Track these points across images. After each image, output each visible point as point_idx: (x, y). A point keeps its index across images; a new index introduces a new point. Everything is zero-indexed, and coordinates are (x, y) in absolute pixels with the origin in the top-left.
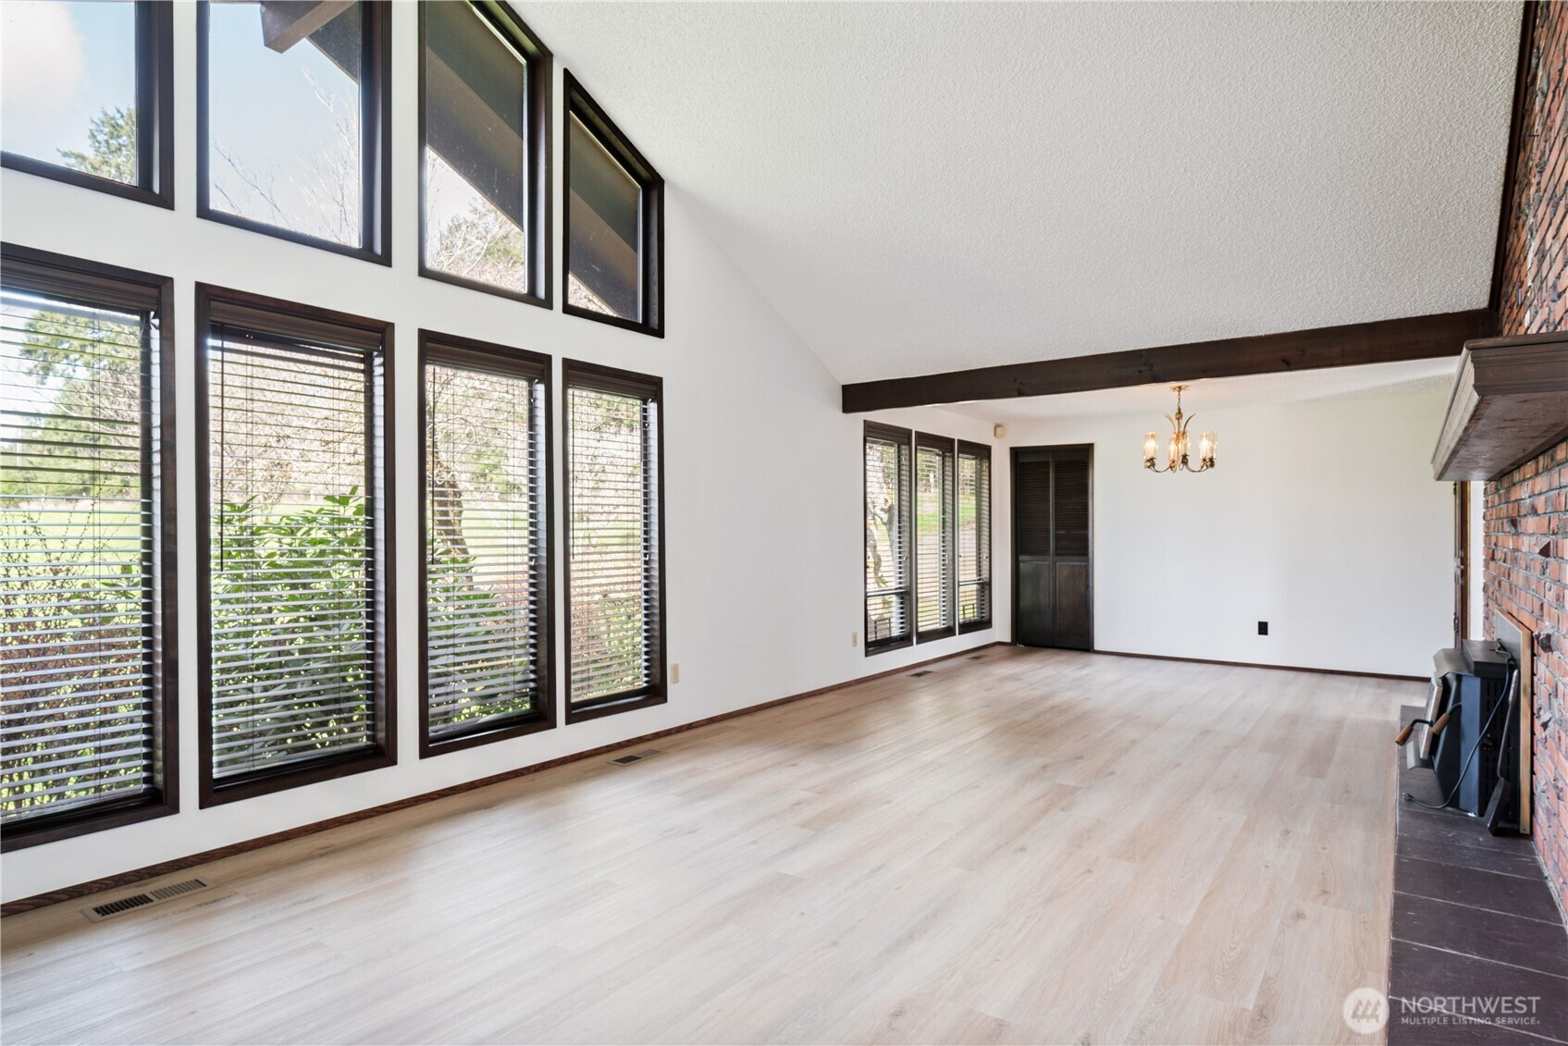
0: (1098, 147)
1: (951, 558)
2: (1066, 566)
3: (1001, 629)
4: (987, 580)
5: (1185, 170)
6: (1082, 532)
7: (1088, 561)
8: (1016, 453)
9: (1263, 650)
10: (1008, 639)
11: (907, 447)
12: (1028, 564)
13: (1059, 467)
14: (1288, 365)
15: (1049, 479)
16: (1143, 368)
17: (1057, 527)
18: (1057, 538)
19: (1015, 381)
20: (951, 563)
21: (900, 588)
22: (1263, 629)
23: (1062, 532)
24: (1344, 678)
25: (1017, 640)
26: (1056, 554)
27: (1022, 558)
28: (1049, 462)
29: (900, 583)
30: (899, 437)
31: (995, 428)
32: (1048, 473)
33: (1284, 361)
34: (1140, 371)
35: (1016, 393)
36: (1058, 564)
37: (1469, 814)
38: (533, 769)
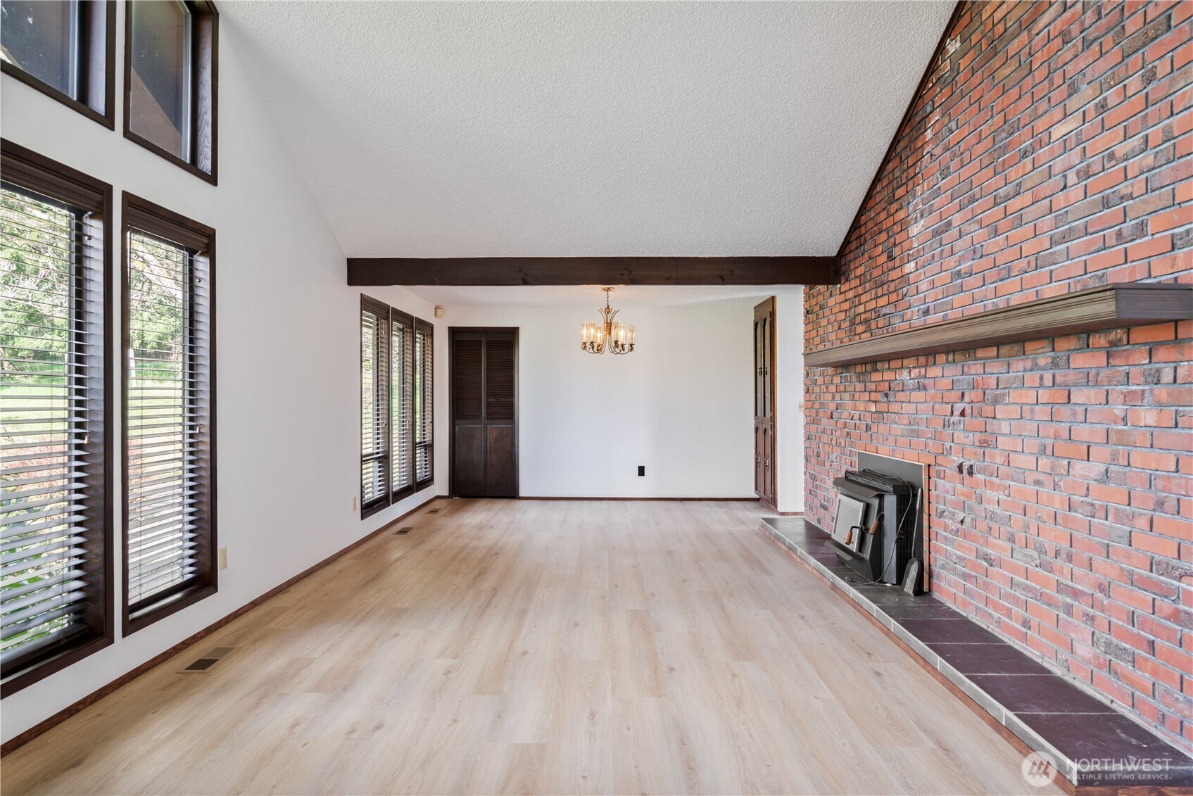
0: (656, 94)
1: (411, 423)
2: (494, 429)
3: (441, 486)
4: (431, 442)
5: (708, 127)
6: (508, 400)
7: (514, 423)
8: (454, 332)
9: (642, 487)
10: (446, 493)
11: (386, 321)
12: (462, 426)
13: (490, 346)
14: (723, 280)
15: (481, 355)
16: (625, 272)
17: (488, 396)
18: (488, 405)
19: (520, 271)
20: (411, 428)
21: (377, 453)
22: (641, 471)
23: (492, 400)
24: (704, 503)
25: (453, 493)
26: (487, 418)
27: (457, 422)
28: (481, 341)
29: (378, 448)
30: (382, 313)
31: (436, 309)
32: (481, 350)
33: (721, 277)
34: (622, 274)
35: (522, 282)
36: (489, 427)
37: (887, 585)
38: (89, 701)
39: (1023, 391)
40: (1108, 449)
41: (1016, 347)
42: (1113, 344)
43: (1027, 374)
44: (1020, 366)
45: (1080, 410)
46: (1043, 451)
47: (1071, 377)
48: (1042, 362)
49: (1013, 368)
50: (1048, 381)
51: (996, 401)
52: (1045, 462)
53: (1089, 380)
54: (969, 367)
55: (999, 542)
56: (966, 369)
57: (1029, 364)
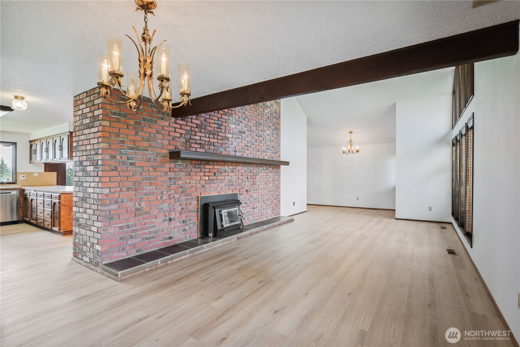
39: (261, 174)
40: (272, 182)
41: (260, 165)
42: (273, 167)
43: (262, 170)
44: (261, 169)
45: (270, 176)
46: (264, 184)
47: (269, 171)
48: (264, 169)
49: (260, 169)
50: (265, 172)
51: (256, 175)
52: (265, 186)
53: (271, 172)
54: (250, 168)
55: (256, 203)
56: (249, 168)
57: (262, 169)
